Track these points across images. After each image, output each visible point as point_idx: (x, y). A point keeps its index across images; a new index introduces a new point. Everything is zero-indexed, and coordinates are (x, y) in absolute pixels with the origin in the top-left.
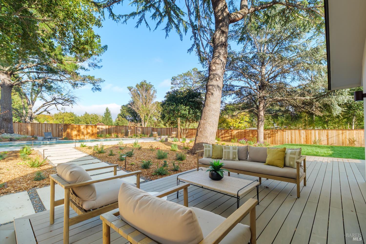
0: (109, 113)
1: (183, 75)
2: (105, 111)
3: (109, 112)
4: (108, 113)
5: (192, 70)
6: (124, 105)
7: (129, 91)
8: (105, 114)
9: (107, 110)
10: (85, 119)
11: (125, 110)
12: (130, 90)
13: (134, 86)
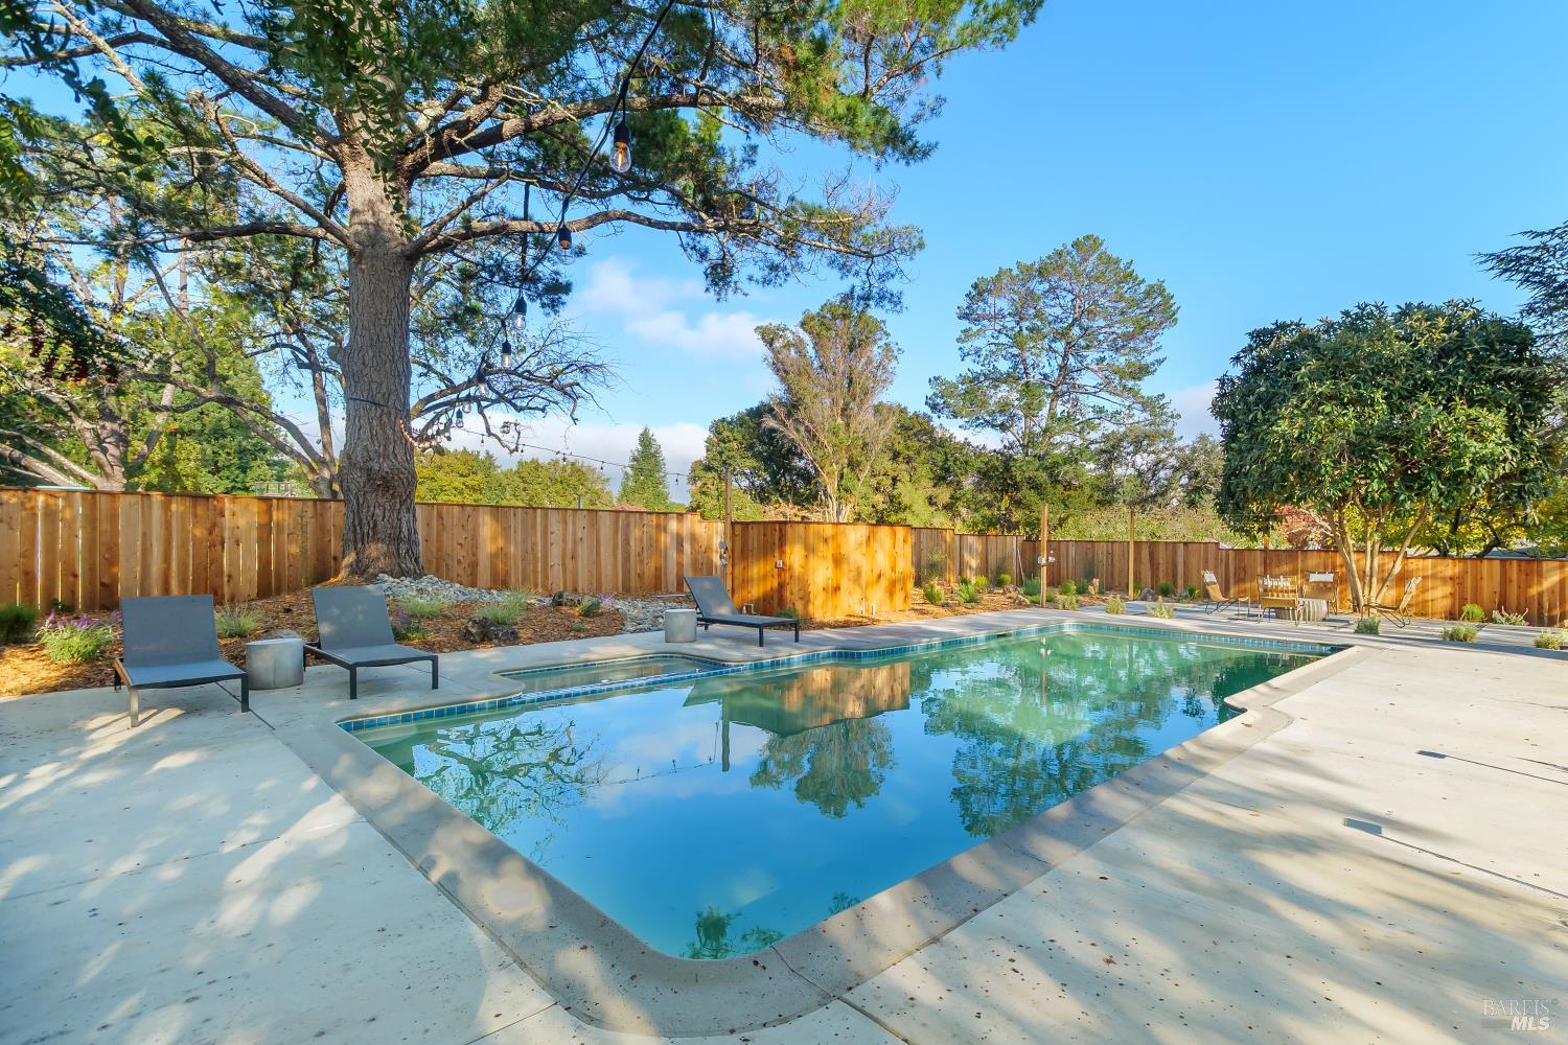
0: (653, 455)
1: (1015, 272)
2: (634, 445)
3: (653, 451)
4: (647, 458)
5: (1069, 248)
6: (724, 420)
7: (762, 349)
8: (635, 459)
9: (646, 440)
10: (522, 485)
11: (735, 445)
12: (770, 343)
13: (793, 324)
